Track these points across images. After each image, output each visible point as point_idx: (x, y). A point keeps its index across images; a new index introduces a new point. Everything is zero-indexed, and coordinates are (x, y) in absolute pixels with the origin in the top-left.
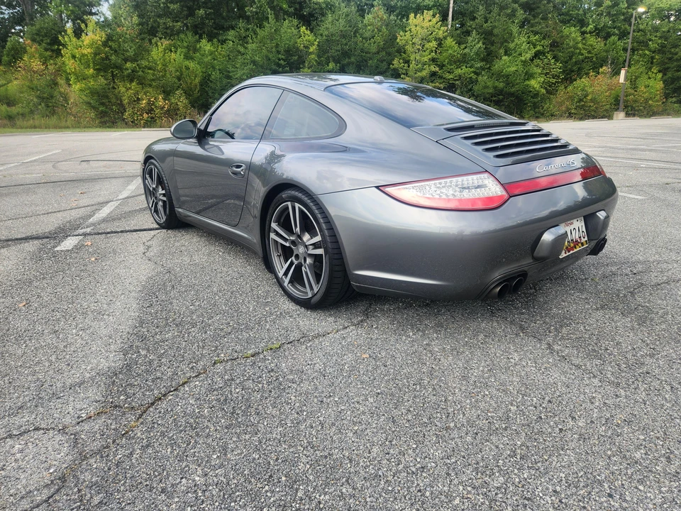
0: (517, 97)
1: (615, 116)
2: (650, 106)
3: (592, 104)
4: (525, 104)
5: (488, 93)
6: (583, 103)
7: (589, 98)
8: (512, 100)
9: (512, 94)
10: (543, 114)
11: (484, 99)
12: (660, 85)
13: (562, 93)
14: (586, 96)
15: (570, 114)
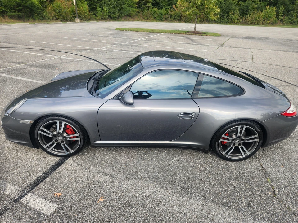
0: (30, 9)
1: (76, 20)
2: (86, 16)
3: (65, 14)
4: (34, 12)
5: (13, 5)
6: (61, 13)
7: (63, 11)
8: (27, 10)
9: (26, 7)
10: (44, 18)
11: (10, 8)
12: (87, 7)
13: (50, 8)
14: (61, 10)
15: (56, 18)
